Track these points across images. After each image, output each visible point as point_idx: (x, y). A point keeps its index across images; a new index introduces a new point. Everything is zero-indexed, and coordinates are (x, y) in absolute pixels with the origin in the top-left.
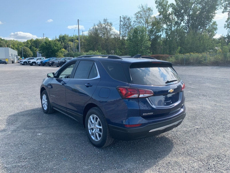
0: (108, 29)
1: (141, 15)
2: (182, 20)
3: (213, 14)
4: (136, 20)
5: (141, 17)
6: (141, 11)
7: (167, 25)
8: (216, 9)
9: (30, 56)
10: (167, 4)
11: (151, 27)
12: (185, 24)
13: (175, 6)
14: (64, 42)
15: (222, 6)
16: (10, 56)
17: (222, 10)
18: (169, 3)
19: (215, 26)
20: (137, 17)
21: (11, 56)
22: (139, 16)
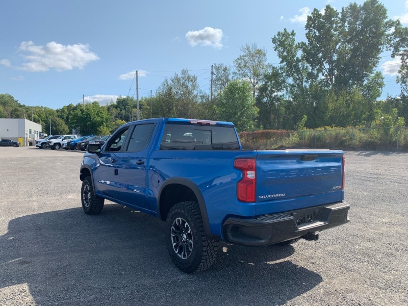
0: (190, 86)
1: (246, 62)
2: (320, 70)
3: (376, 60)
4: (237, 71)
5: (245, 66)
6: (246, 56)
7: (295, 79)
8: (379, 51)
9: (64, 133)
10: (294, 44)
11: (264, 83)
12: (325, 77)
13: (307, 47)
14: (125, 109)
15: (391, 46)
16: (26, 132)
17: (391, 53)
18: (296, 43)
19: (380, 81)
20: (239, 66)
21: (28, 132)
22: (243, 64)
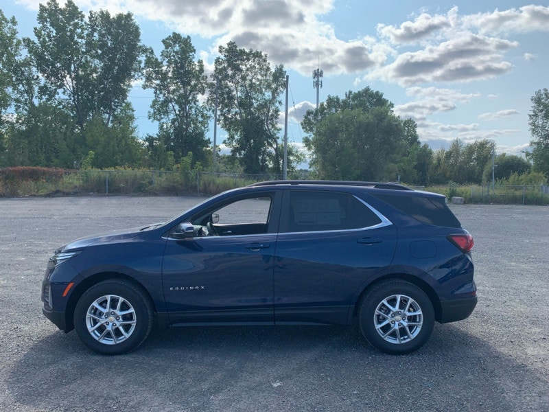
3: (126, 87)
7: (19, 91)
10: (14, 38)
12: (67, 97)
13: (36, 47)
17: (143, 82)
18: (19, 36)
19: (130, 113)
